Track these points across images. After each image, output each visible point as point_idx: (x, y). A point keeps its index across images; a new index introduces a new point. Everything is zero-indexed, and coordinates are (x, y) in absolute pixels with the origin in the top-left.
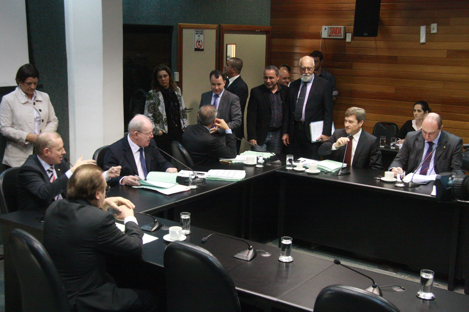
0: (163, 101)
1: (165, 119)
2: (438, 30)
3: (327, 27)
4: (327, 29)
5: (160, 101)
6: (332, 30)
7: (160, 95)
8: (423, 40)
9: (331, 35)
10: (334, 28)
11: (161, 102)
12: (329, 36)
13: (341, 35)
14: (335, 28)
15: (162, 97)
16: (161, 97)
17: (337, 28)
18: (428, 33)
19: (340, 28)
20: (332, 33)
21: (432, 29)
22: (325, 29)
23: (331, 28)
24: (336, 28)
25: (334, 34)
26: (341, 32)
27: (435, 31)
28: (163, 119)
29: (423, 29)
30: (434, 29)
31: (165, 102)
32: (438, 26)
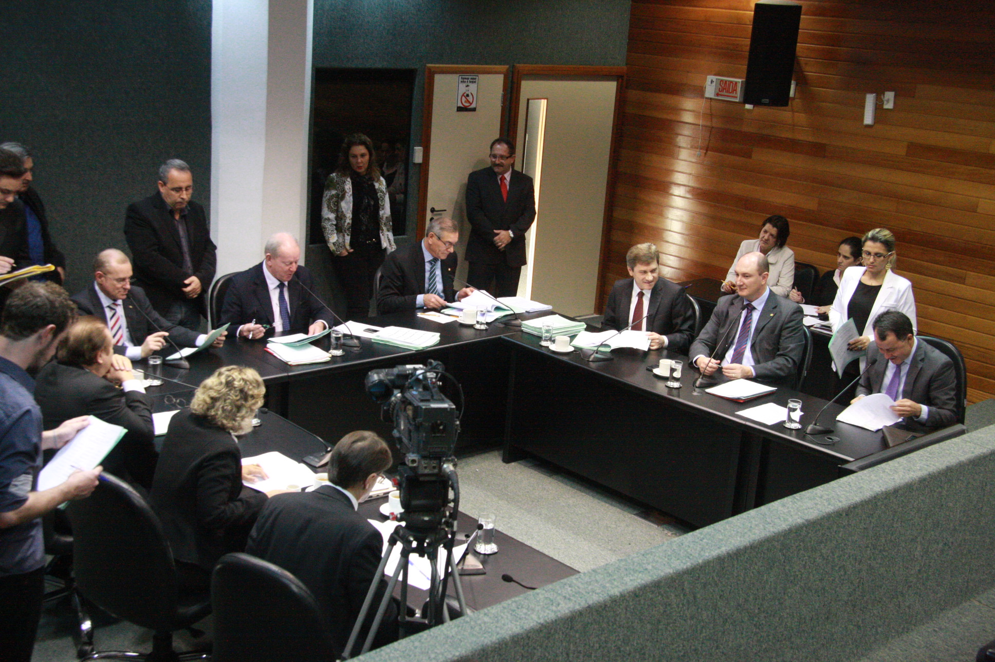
0: (351, 193)
1: (348, 224)
2: (895, 103)
3: (714, 78)
4: (715, 83)
5: (346, 192)
6: (723, 86)
7: (347, 182)
8: (868, 119)
9: (720, 93)
10: (726, 81)
11: (347, 194)
12: (718, 95)
13: (736, 96)
14: (728, 83)
15: (351, 187)
16: (348, 186)
17: (731, 82)
18: (878, 107)
19: (736, 83)
20: (722, 91)
21: (885, 102)
22: (712, 82)
23: (722, 81)
24: (729, 81)
25: (724, 93)
26: (736, 90)
27: (889, 105)
28: (346, 224)
29: (870, 100)
30: (888, 101)
31: (354, 195)
32: (895, 96)
